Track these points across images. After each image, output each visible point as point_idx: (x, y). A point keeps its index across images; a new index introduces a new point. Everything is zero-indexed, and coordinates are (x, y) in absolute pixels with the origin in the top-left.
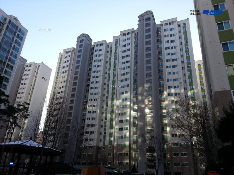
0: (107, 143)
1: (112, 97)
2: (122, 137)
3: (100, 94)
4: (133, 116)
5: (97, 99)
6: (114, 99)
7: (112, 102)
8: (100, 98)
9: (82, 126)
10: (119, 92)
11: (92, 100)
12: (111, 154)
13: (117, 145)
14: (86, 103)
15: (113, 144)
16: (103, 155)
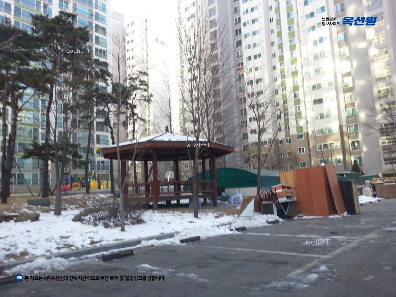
0: (293, 131)
1: (290, 42)
2: (322, 116)
3: (264, 44)
4: (343, 86)
5: (260, 55)
6: (295, 45)
7: (292, 54)
8: (265, 51)
9: (241, 110)
10: (303, 29)
11: (250, 58)
12: (303, 149)
13: (313, 131)
14: (240, 67)
15: (305, 131)
16: (288, 153)
